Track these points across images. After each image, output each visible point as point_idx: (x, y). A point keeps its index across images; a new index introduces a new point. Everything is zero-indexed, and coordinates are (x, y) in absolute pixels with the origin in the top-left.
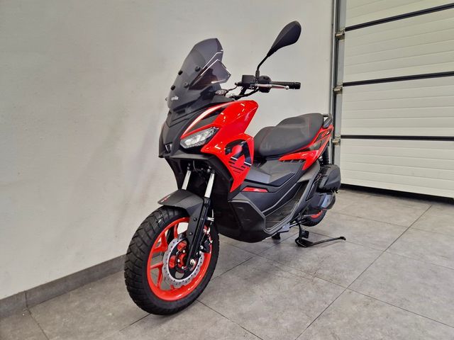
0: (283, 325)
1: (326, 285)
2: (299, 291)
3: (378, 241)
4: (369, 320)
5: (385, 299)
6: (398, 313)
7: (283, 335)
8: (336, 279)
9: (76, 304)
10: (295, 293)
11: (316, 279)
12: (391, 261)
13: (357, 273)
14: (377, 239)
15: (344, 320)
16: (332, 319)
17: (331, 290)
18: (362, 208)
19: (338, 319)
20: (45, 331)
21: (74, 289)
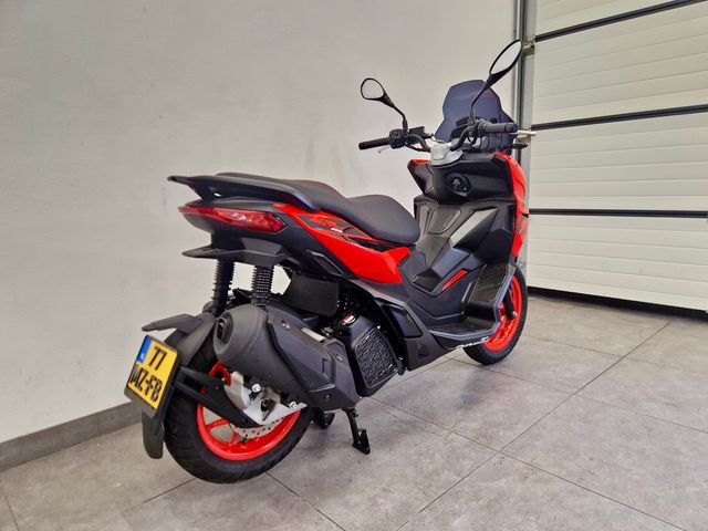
0: (382, 508)
1: (466, 446)
2: (421, 454)
3: (567, 379)
4: (521, 504)
5: (555, 470)
6: (571, 492)
7: (378, 522)
8: (485, 436)
9: (70, 467)
10: (414, 458)
11: (453, 435)
12: (581, 410)
13: (521, 428)
14: (568, 375)
15: (481, 502)
16: (462, 500)
17: (473, 454)
18: (557, 325)
19: (472, 500)
20: (13, 508)
21: (74, 444)
